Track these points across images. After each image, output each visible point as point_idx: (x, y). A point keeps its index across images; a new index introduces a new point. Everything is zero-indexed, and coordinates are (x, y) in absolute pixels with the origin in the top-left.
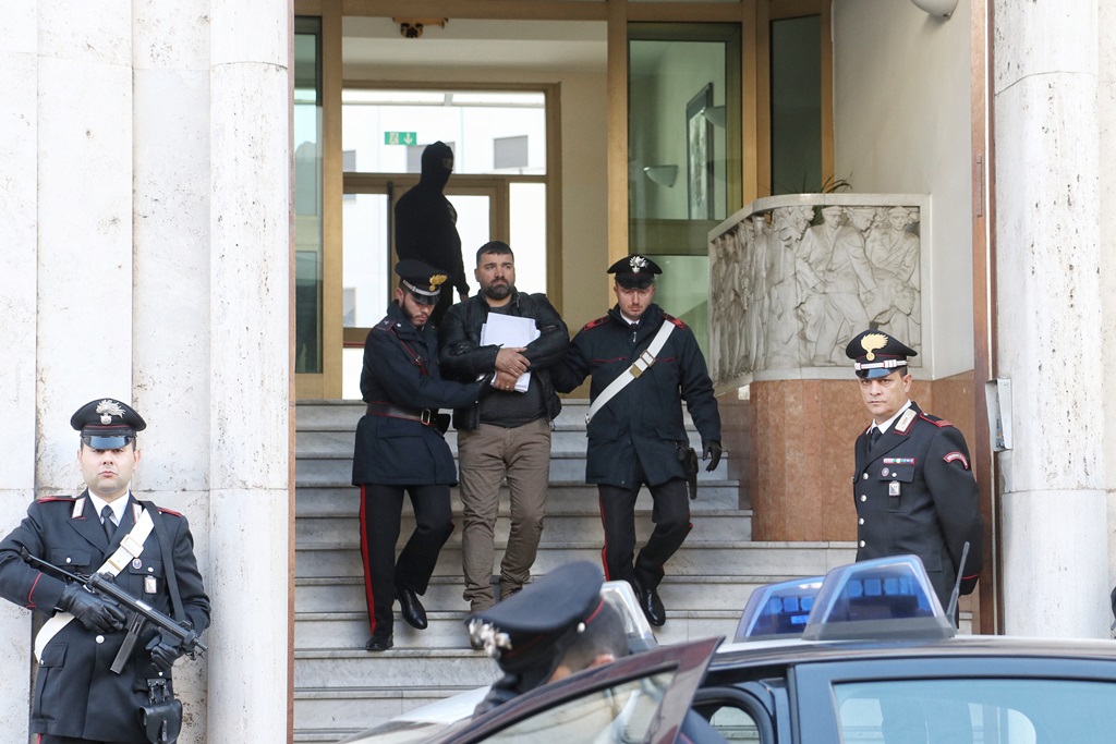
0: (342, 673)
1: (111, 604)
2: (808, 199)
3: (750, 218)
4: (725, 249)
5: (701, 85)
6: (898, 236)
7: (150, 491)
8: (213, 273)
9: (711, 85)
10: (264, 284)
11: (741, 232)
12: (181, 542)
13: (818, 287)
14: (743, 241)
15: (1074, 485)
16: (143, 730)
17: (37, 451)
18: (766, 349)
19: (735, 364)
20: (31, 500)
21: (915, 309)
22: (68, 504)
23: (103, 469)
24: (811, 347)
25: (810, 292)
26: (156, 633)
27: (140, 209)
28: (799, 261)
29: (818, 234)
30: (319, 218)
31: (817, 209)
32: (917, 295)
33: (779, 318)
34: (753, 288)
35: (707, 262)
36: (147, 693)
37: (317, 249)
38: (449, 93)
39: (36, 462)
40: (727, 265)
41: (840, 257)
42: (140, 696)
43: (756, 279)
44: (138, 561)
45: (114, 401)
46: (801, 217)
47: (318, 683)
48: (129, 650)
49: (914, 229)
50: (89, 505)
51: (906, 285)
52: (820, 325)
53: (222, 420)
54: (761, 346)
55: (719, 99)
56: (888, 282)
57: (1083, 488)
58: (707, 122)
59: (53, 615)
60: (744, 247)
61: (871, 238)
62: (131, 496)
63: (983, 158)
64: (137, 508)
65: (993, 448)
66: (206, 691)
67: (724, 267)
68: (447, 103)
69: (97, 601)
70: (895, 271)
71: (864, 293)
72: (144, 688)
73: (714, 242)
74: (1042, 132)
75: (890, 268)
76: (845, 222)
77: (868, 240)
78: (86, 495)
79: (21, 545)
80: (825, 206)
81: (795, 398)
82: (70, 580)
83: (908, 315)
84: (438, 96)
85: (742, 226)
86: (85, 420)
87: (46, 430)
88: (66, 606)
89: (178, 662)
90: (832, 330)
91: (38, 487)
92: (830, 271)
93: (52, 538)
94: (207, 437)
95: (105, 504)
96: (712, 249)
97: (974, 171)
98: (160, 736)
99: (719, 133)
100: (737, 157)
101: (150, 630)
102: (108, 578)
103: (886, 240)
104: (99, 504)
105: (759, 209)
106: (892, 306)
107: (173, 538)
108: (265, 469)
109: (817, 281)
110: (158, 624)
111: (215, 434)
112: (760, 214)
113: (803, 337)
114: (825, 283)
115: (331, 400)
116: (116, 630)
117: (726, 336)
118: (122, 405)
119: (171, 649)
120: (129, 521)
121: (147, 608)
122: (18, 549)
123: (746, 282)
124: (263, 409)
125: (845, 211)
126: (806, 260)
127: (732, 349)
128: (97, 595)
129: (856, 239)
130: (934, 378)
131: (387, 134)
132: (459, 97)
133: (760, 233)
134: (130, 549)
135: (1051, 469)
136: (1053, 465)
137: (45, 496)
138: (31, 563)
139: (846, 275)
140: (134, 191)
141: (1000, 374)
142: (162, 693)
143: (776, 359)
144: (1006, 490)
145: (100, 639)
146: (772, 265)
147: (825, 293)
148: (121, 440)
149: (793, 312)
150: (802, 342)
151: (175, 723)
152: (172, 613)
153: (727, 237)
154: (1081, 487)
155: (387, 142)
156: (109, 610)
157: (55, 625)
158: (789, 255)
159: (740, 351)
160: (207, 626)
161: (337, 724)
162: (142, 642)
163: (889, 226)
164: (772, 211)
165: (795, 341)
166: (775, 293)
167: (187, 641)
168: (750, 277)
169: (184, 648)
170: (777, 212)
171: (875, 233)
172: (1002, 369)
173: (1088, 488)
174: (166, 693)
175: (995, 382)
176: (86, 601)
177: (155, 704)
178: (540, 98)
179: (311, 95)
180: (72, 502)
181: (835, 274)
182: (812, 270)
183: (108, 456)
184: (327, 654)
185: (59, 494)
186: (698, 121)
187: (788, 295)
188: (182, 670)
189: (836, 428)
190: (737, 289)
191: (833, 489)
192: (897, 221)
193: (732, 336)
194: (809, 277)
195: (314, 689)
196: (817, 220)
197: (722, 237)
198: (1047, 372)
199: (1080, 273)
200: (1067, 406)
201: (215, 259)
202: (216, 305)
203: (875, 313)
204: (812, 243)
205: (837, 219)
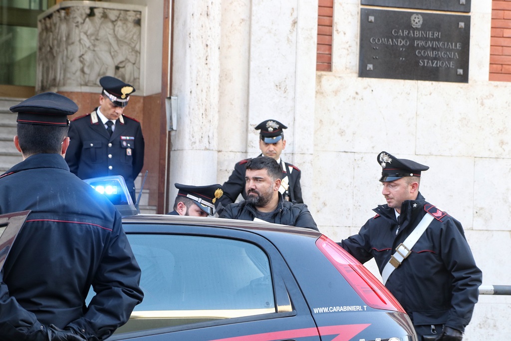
2: (88, 3)
3: (58, 11)
4: (46, 25)
6: (130, 25)
11: (54, 17)
14: (55, 21)
15: (203, 148)
18: (64, 76)
19: (49, 82)
21: (137, 61)
24: (86, 76)
25: (87, 49)
28: (82, 34)
29: (92, 21)
31: (92, 9)
32: (138, 54)
33: (71, 61)
34: (59, 46)
35: (37, 31)
40: (47, 33)
41: (102, 33)
43: (61, 41)
46: (83, 12)
49: (138, 22)
51: (133, 49)
52: (91, 66)
54: (62, 75)
56: (125, 47)
57: (207, 149)
60: (55, 25)
61: (118, 25)
65: (168, 129)
67: (45, 34)
70: (129, 42)
71: (113, 52)
73: (40, 21)
75: (126, 41)
76: (105, 16)
77: (116, 27)
80: (95, 8)
81: (78, 101)
83: (134, 64)
85: (54, 14)
90: (97, 68)
92: (97, 40)
96: (39, 25)
103: (125, 27)
105: (63, 6)
106: (127, 59)
109: (90, 44)
112: (63, 9)
113: (83, 71)
114: (94, 45)
117: (45, 69)
123: (56, 42)
125: (105, 10)
126: (85, 33)
127: (48, 75)
129: (110, 25)
130: (145, 95)
133: (63, 18)
135: (193, 140)
136: (194, 138)
139: (105, 42)
141: (172, 94)
143: (69, 81)
144: (173, 149)
146: (69, 35)
147: (94, 51)
149: (78, 59)
150: (82, 74)
153: (47, 19)
154: (206, 149)
158: (77, 31)
159: (51, 76)
163: (126, 20)
164: (69, 8)
165: (79, 73)
166: (70, 48)
168: (57, 40)
170: (72, 9)
171: (119, 23)
172: (175, 92)
173: (209, 150)
175: (170, 98)
181: (99, 41)
182: (88, 38)
187: (76, 50)
190: (51, 45)
192: (130, 18)
193: (48, 69)
194: (87, 42)
196: (91, 14)
197: (45, 19)
198: (194, 94)
199: (211, 49)
200: (202, 111)
203: (118, 62)
204: (88, 25)
205: (101, 14)
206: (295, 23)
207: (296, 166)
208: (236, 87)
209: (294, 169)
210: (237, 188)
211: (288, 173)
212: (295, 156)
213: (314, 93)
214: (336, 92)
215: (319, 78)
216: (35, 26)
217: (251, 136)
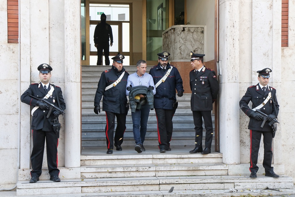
0: (90, 119)
1: (46, 104)
2: (182, 26)
3: (170, 30)
4: (165, 36)
5: (160, 3)
6: (199, 33)
7: (53, 82)
8: (65, 39)
9: (162, 3)
10: (75, 41)
11: (169, 32)
12: (60, 92)
13: (184, 43)
14: (169, 34)
15: (233, 82)
16: (53, 129)
17: (30, 74)
18: (173, 56)
20: (30, 84)
21: (203, 48)
22: (37, 85)
23: (44, 77)
24: (182, 55)
25: (182, 45)
26: (55, 110)
27: (50, 26)
28: (180, 38)
29: (184, 33)
30: (85, 29)
31: (184, 28)
32: (203, 45)
33: (176, 49)
34: (171, 44)
35: (162, 39)
36: (53, 122)
37: (85, 35)
38: (110, 4)
39: (31, 76)
40: (166, 39)
41: (188, 37)
42: (52, 122)
43: (172, 42)
44: (51, 96)
45: (46, 64)
46: (180, 29)
47: (86, 121)
48: (50, 113)
49: (202, 32)
50: (41, 85)
51: (201, 43)
52: (184, 51)
53: (67, 69)
54: (173, 55)
55: (164, 6)
56: (197, 43)
58: (162, 10)
59: (35, 107)
60: (169, 35)
62: (50, 84)
63: (217, 18)
64: (51, 86)
65: (218, 75)
66: (65, 122)
67: (165, 39)
68: (110, 6)
69: (43, 104)
70: (199, 40)
71: (193, 45)
72: (53, 121)
73: (163, 34)
74: (228, 13)
76: (189, 30)
78: (41, 83)
79: (28, 93)
80: (185, 27)
81: (179, 65)
82: (38, 100)
83: (201, 49)
84: (108, 5)
85: (169, 31)
86: (40, 68)
87: (32, 70)
88: (37, 105)
89: (59, 116)
90: (186, 52)
91: (31, 81)
92: (186, 40)
93: (34, 91)
94: (64, 72)
95: (45, 85)
96: (163, 36)
97: (215, 20)
98: (56, 130)
99: (164, 13)
100: (168, 18)
101: (54, 110)
102: (45, 99)
103: (197, 34)
104: (43, 85)
105: (172, 28)
106: (198, 47)
107: (58, 92)
108: (76, 78)
109: (183, 42)
110: (56, 108)
111: (66, 71)
113: (181, 53)
114: (185, 43)
115: (87, 65)
116: (47, 110)
118: (48, 65)
119: (58, 113)
120: (49, 88)
121: (53, 105)
122: (28, 94)
124: (75, 66)
125: (189, 28)
126: (181, 38)
128: (43, 103)
129: (191, 34)
130: (206, 61)
131: (98, 13)
132: (112, 5)
133: (172, 33)
134: (50, 94)
135: (229, 79)
137: (33, 83)
138: (30, 96)
139: (189, 41)
140: (49, 23)
142: (56, 122)
143: (175, 58)
145: (44, 111)
146: (175, 39)
147: (185, 45)
148: (47, 72)
149: (179, 48)
150: (180, 54)
151: (59, 127)
152: (58, 106)
153: (166, 33)
154: (235, 82)
155: (98, 14)
156: (46, 106)
157: (35, 109)
158: (178, 37)
160: (65, 109)
161: (90, 128)
162: (52, 112)
163: (198, 31)
164: (175, 28)
165: (179, 54)
166: (175, 44)
167: (61, 112)
168: (170, 41)
169: (61, 113)
170: (176, 29)
171: (195, 33)
172: (220, 59)
174: (57, 122)
175: (219, 62)
176: (41, 104)
177: (55, 124)
178: (128, 6)
179: (83, 4)
180: (38, 85)
182: (183, 40)
183: (45, 75)
184: (87, 115)
185: (35, 83)
186: (160, 11)
187: (178, 45)
188: (60, 117)
189: (187, 71)
190: (168, 43)
191: (186, 83)
192: (199, 30)
194: (182, 42)
195: (85, 122)
196: (184, 30)
197: (165, 33)
198: (229, 60)
199: (235, 40)
200: (232, 66)
201: (65, 36)
202: (66, 46)
203: (195, 49)
204: (183, 35)
205: (188, 30)
206: (271, 27)
207: (274, 87)
208: (246, 55)
209: (273, 89)
210: (249, 98)
211: (270, 91)
212: (273, 83)
213: (281, 56)
214: (290, 56)
215: (283, 50)
216: (161, 37)
217: (253, 76)
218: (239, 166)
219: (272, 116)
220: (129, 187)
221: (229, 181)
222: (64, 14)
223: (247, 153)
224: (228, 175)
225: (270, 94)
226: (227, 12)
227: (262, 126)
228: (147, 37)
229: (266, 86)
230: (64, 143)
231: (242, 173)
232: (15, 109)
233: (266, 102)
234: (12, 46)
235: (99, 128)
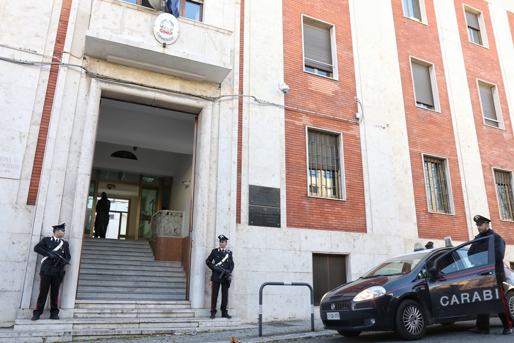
2: (167, 211)
3: (158, 214)
4: (154, 219)
5: (152, 199)
6: (179, 217)
8: (74, 205)
10: (82, 207)
11: (157, 216)
12: (67, 246)
17: (42, 230)
19: (154, 235)
22: (50, 238)
24: (166, 232)
27: (64, 194)
31: (168, 212)
32: (181, 226)
33: (161, 228)
34: (158, 224)
40: (154, 221)
41: (171, 219)
46: (165, 213)
48: (57, 263)
49: (182, 217)
50: (54, 239)
51: (180, 224)
52: (167, 229)
53: (73, 227)
54: (158, 232)
55: (155, 201)
56: (177, 224)
60: (157, 218)
64: (61, 240)
65: (191, 241)
70: (178, 222)
71: (174, 225)
73: (152, 218)
76: (172, 214)
78: (53, 237)
81: (162, 240)
83: (180, 229)
87: (44, 227)
90: (169, 230)
91: (41, 236)
93: (47, 243)
94: (70, 230)
99: (154, 205)
100: (157, 207)
104: (56, 239)
105: (160, 212)
106: (178, 227)
108: (79, 235)
114: (168, 223)
120: (60, 242)
124: (79, 226)
126: (166, 220)
129: (173, 217)
130: (183, 238)
133: (159, 216)
135: (199, 243)
140: (63, 191)
141: (192, 230)
143: (160, 234)
144: (192, 247)
146: (161, 220)
147: (168, 225)
149: (163, 227)
150: (164, 231)
153: (154, 217)
154: (203, 246)
156: (55, 257)
158: (163, 219)
159: (155, 233)
166: (161, 224)
168: (157, 222)
170: (162, 213)
171: (176, 217)
176: (51, 255)
178: (128, 201)
179: (92, 198)
181: (170, 222)
187: (163, 225)
190: (155, 224)
192: (179, 215)
193: (154, 231)
194: (166, 223)
196: (168, 214)
198: (199, 229)
199: (204, 216)
200: (202, 234)
201: (75, 202)
202: (74, 210)
203: (175, 228)
204: (167, 217)
206: (230, 209)
208: (212, 228)
210: (212, 257)
211: (228, 253)
212: (230, 247)
213: (236, 230)
214: (242, 230)
215: (237, 225)
217: (216, 243)
218: (203, 310)
219: (227, 271)
220: (114, 325)
221: (195, 321)
222: (76, 186)
223: (209, 300)
224: (194, 317)
225: (227, 255)
226: (199, 195)
227: (220, 278)
228: (140, 220)
229: (225, 249)
230: (62, 289)
231: (205, 315)
232: (24, 257)
233: (224, 260)
234: (29, 207)
235: (94, 284)
